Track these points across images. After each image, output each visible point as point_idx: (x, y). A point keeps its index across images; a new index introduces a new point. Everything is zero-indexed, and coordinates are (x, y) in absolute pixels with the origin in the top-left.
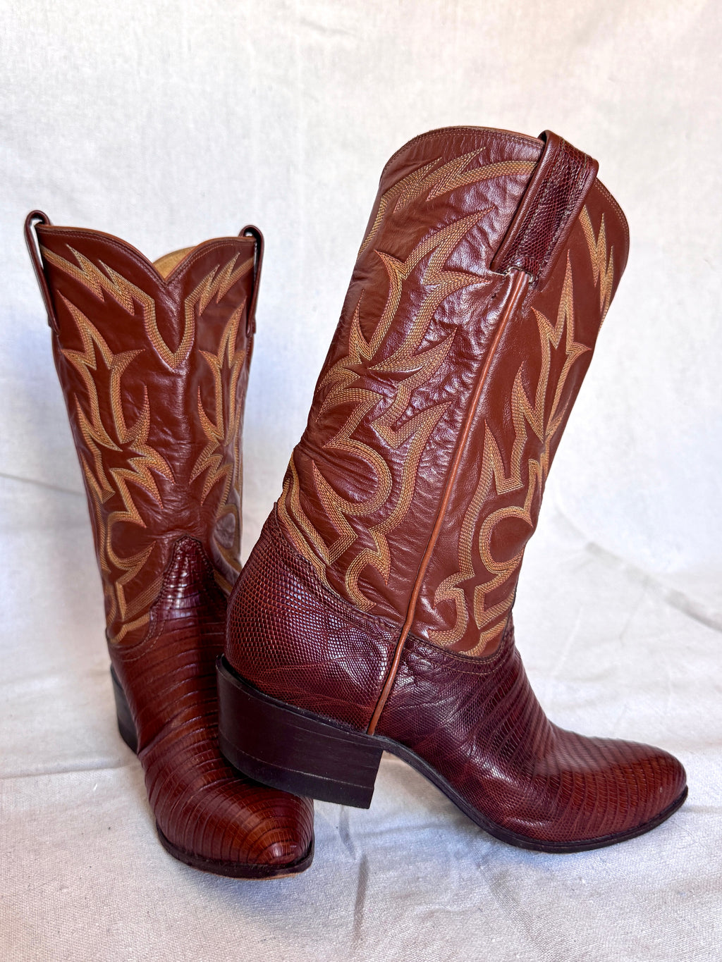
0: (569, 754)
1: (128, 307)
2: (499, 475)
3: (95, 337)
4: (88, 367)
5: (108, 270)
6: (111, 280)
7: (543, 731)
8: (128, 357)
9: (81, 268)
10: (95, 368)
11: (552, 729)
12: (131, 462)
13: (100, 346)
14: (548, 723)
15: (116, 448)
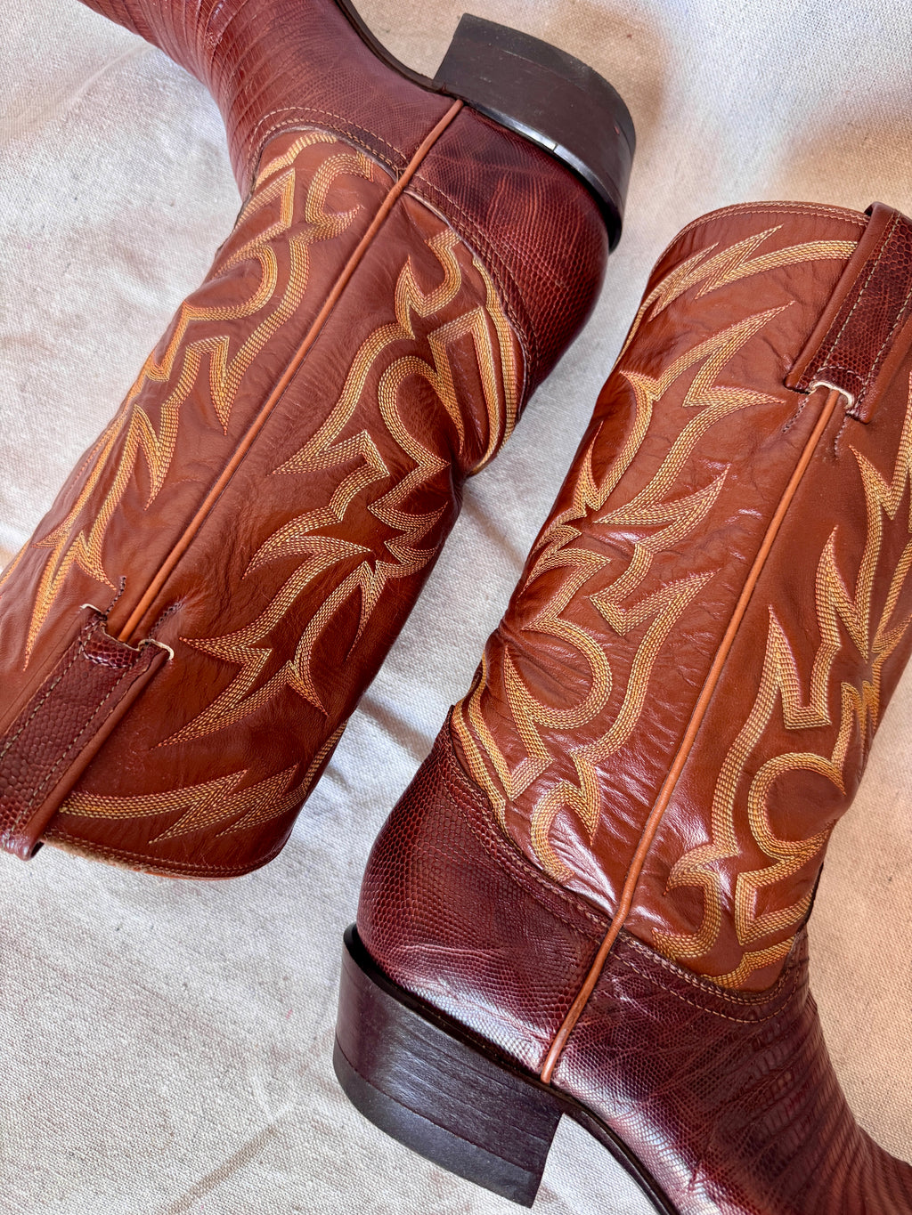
0: (892, 1198)
2: (792, 699)
7: (845, 1145)
11: (864, 1142)
14: (857, 1131)
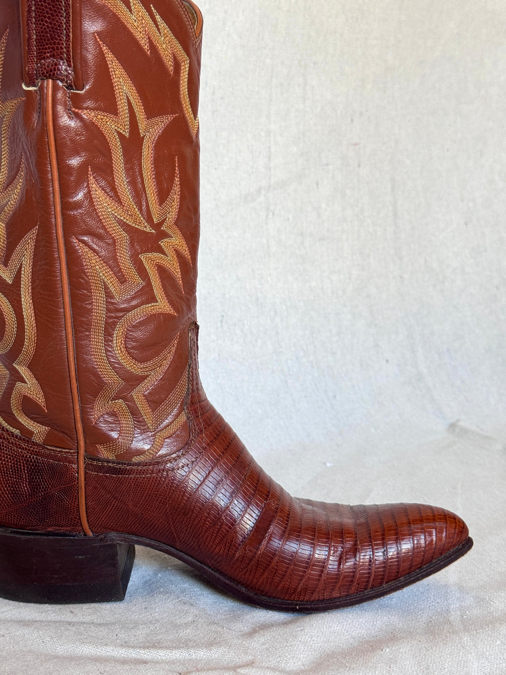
1: (169, 64)
3: (131, 98)
4: (119, 134)
5: (158, 17)
6: (159, 29)
8: (161, 123)
9: (131, 11)
10: (127, 135)
12: (162, 244)
13: (135, 107)
15: (148, 229)
